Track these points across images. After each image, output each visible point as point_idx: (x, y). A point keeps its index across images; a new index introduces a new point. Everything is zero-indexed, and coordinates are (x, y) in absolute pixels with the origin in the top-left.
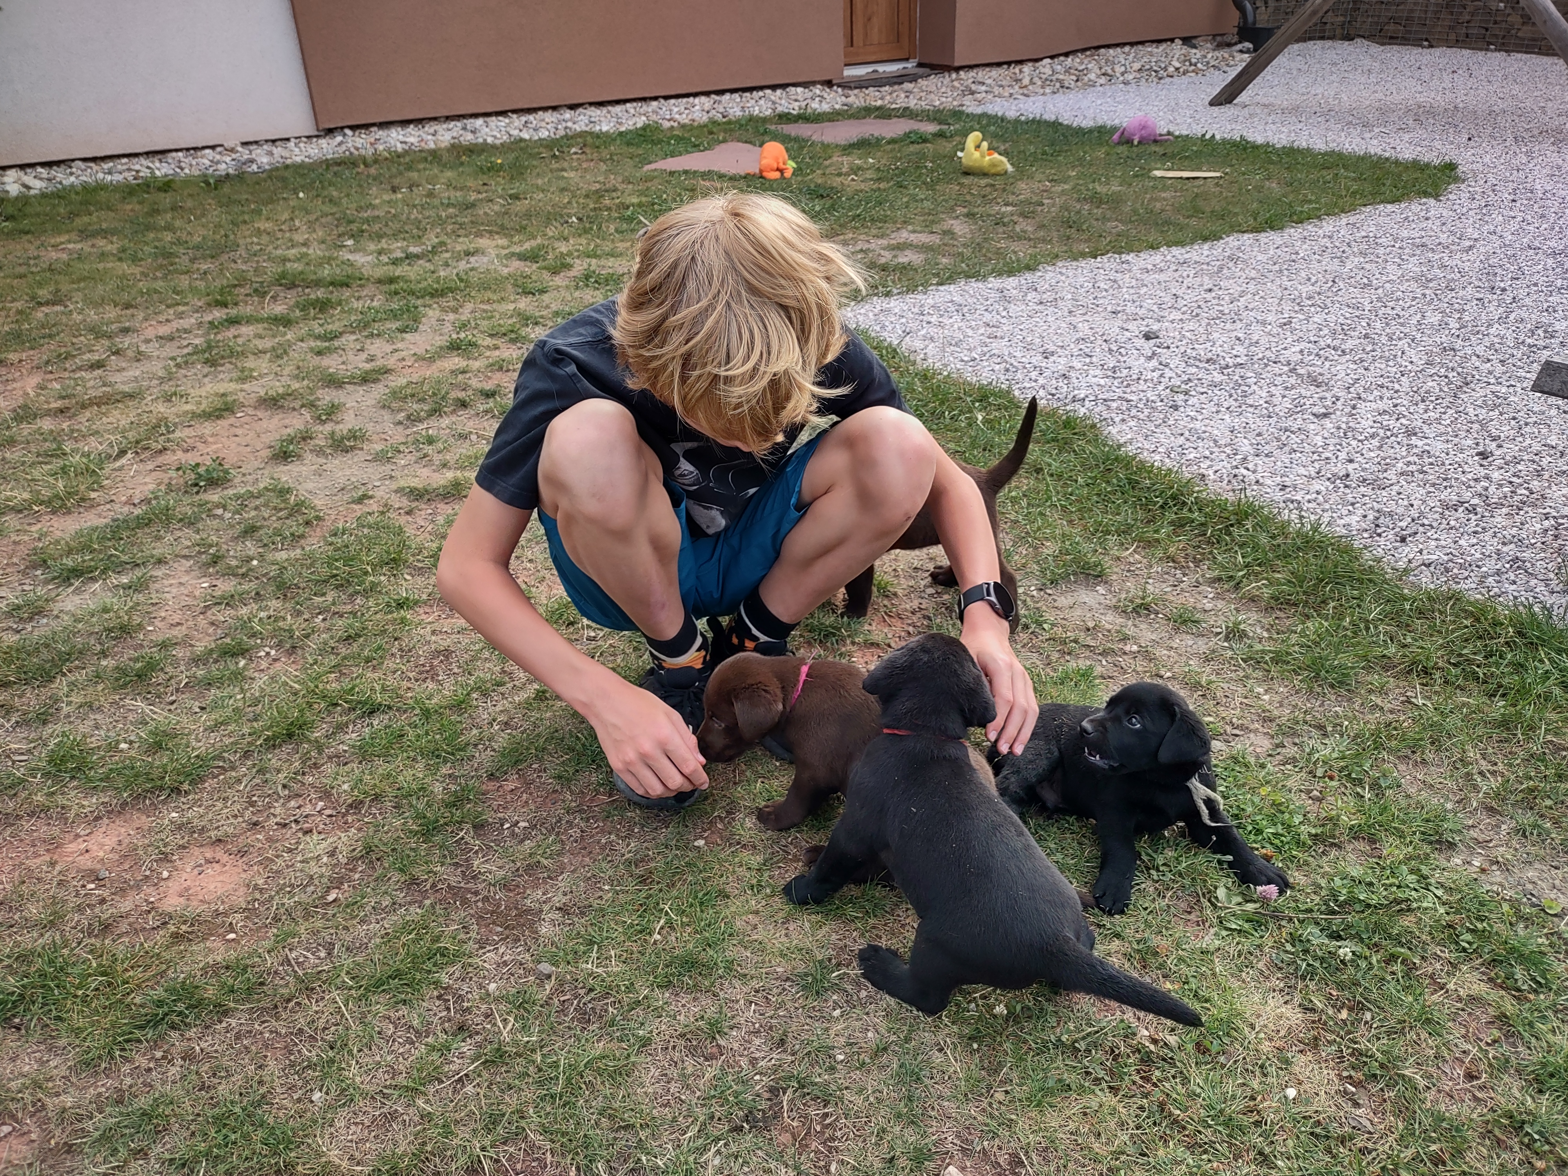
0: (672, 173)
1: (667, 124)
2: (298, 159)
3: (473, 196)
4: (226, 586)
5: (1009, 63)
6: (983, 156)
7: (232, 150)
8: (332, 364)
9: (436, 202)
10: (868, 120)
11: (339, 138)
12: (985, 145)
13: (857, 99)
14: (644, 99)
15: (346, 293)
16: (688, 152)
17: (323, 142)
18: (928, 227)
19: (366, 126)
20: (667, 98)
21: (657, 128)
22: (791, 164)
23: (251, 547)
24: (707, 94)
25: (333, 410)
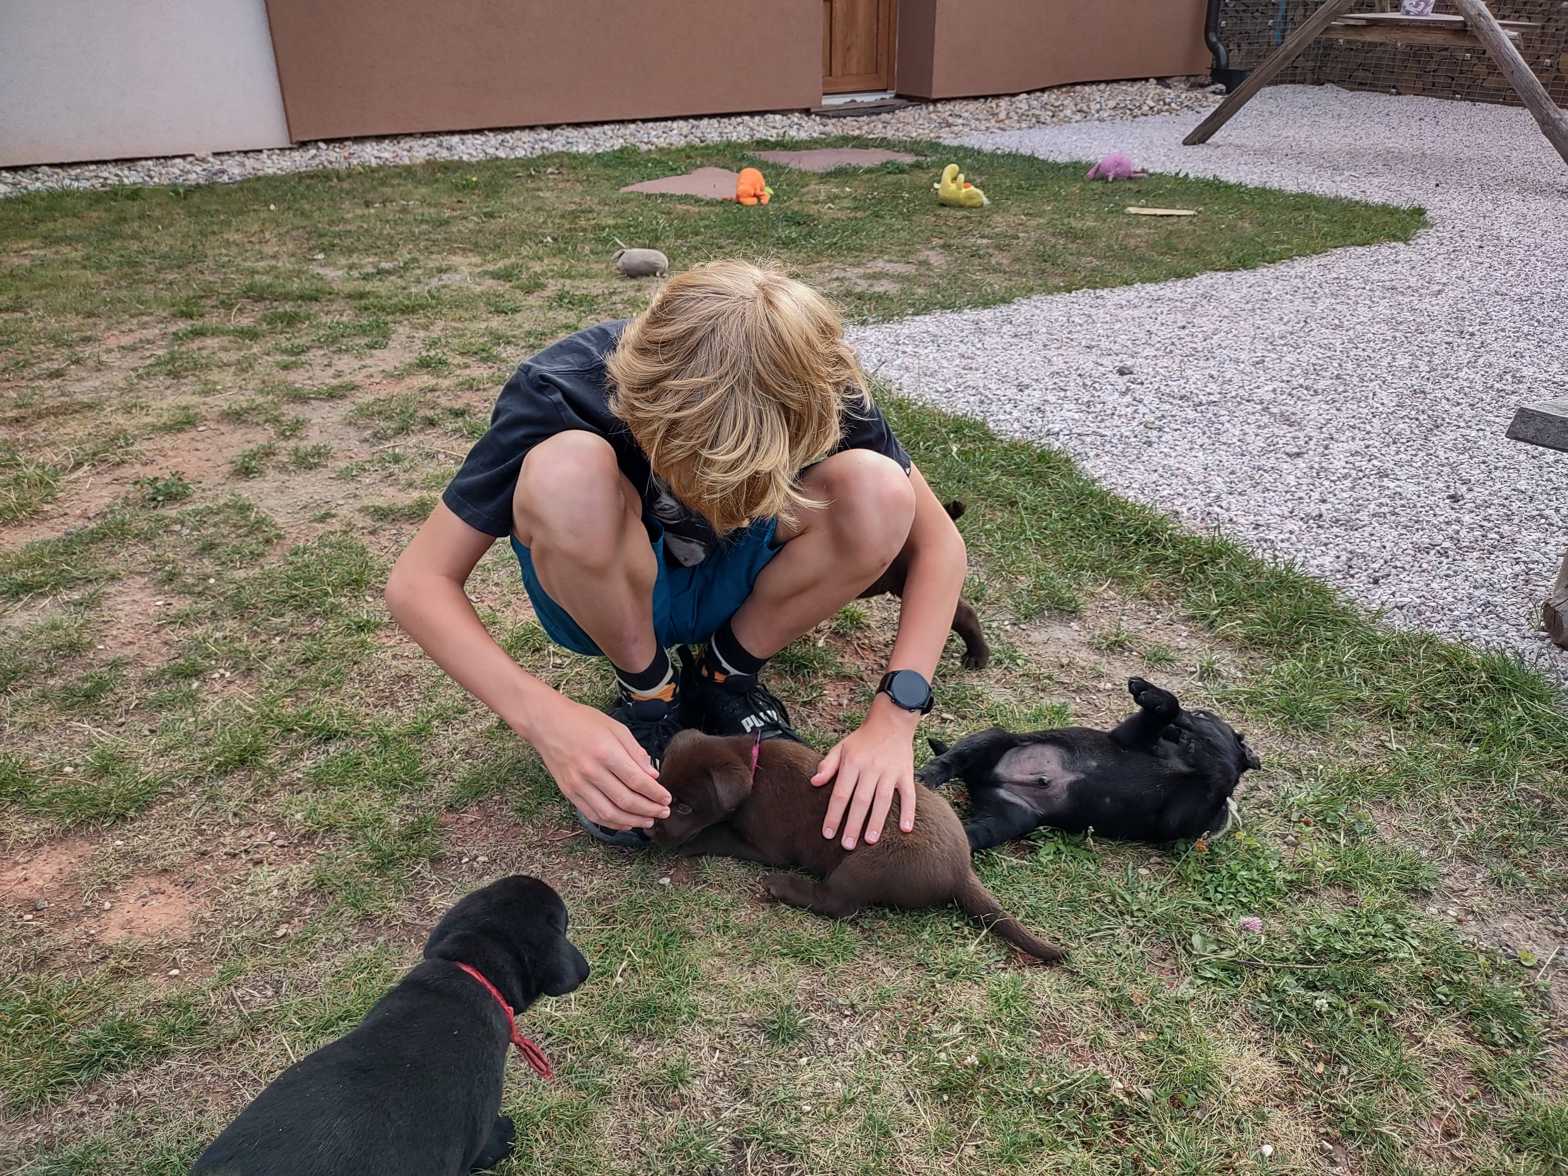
0: (648, 196)
1: (644, 148)
2: (270, 171)
3: (447, 213)
4: (181, 604)
5: (986, 97)
6: (959, 188)
7: (203, 160)
8: (298, 378)
9: (410, 218)
10: (845, 149)
11: (313, 152)
12: (962, 177)
13: (834, 128)
14: (622, 122)
15: (316, 307)
16: (665, 176)
17: (296, 155)
18: (904, 257)
19: (341, 140)
20: (644, 121)
21: (635, 150)
22: (768, 191)
23: (208, 565)
24: (685, 118)
25: (297, 426)
